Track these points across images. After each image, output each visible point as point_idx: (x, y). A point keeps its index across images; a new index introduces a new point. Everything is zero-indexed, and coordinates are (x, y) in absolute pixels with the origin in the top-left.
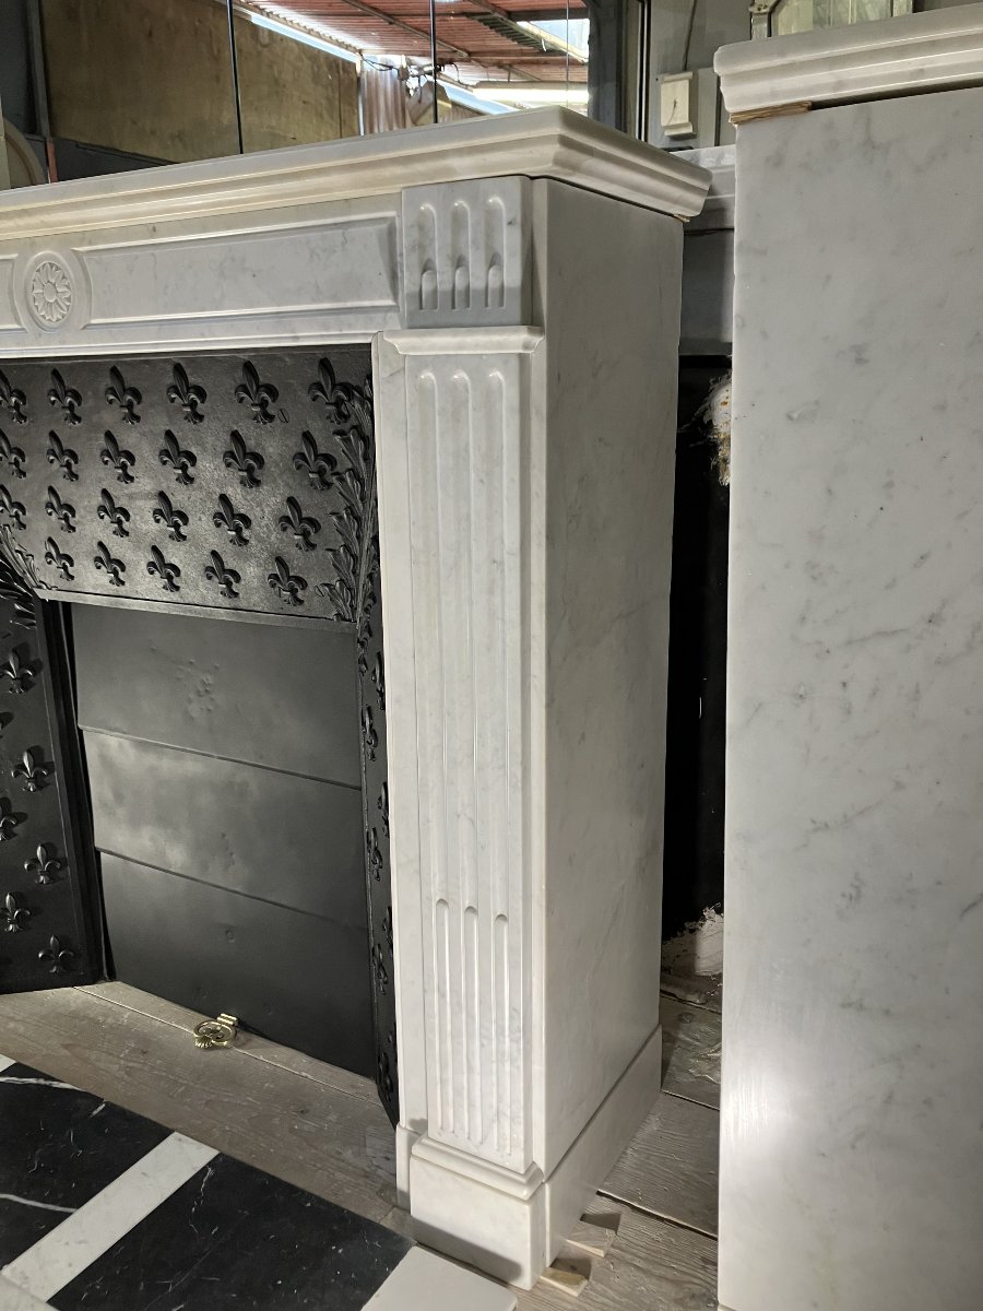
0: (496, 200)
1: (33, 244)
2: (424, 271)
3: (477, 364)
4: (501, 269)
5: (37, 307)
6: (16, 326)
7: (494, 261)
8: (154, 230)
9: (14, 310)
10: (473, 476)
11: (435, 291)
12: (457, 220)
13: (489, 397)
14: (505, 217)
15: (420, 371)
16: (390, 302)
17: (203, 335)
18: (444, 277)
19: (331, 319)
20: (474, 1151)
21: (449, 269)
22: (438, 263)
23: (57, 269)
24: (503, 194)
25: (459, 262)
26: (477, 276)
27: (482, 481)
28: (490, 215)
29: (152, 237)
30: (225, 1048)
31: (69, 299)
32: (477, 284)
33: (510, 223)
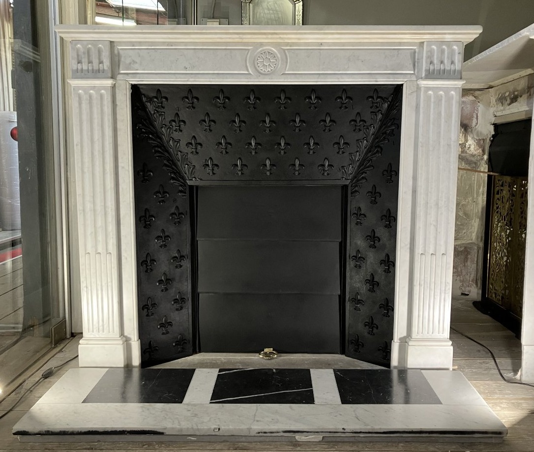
0: (455, 47)
1: (262, 44)
2: (430, 64)
3: (447, 90)
4: (455, 65)
5: (259, 66)
6: (247, 72)
7: (452, 63)
8: (321, 44)
9: (247, 67)
10: (443, 120)
11: (434, 69)
12: (443, 51)
13: (449, 99)
14: (457, 52)
15: (428, 91)
16: (413, 72)
17: (338, 79)
18: (437, 66)
19: (391, 76)
20: (430, 337)
21: (439, 64)
22: (435, 62)
23: (272, 54)
24: (457, 46)
25: (442, 62)
26: (447, 66)
27: (446, 122)
28: (453, 51)
29: (320, 46)
30: (276, 358)
31: (276, 64)
32: (447, 68)
33: (459, 53)
